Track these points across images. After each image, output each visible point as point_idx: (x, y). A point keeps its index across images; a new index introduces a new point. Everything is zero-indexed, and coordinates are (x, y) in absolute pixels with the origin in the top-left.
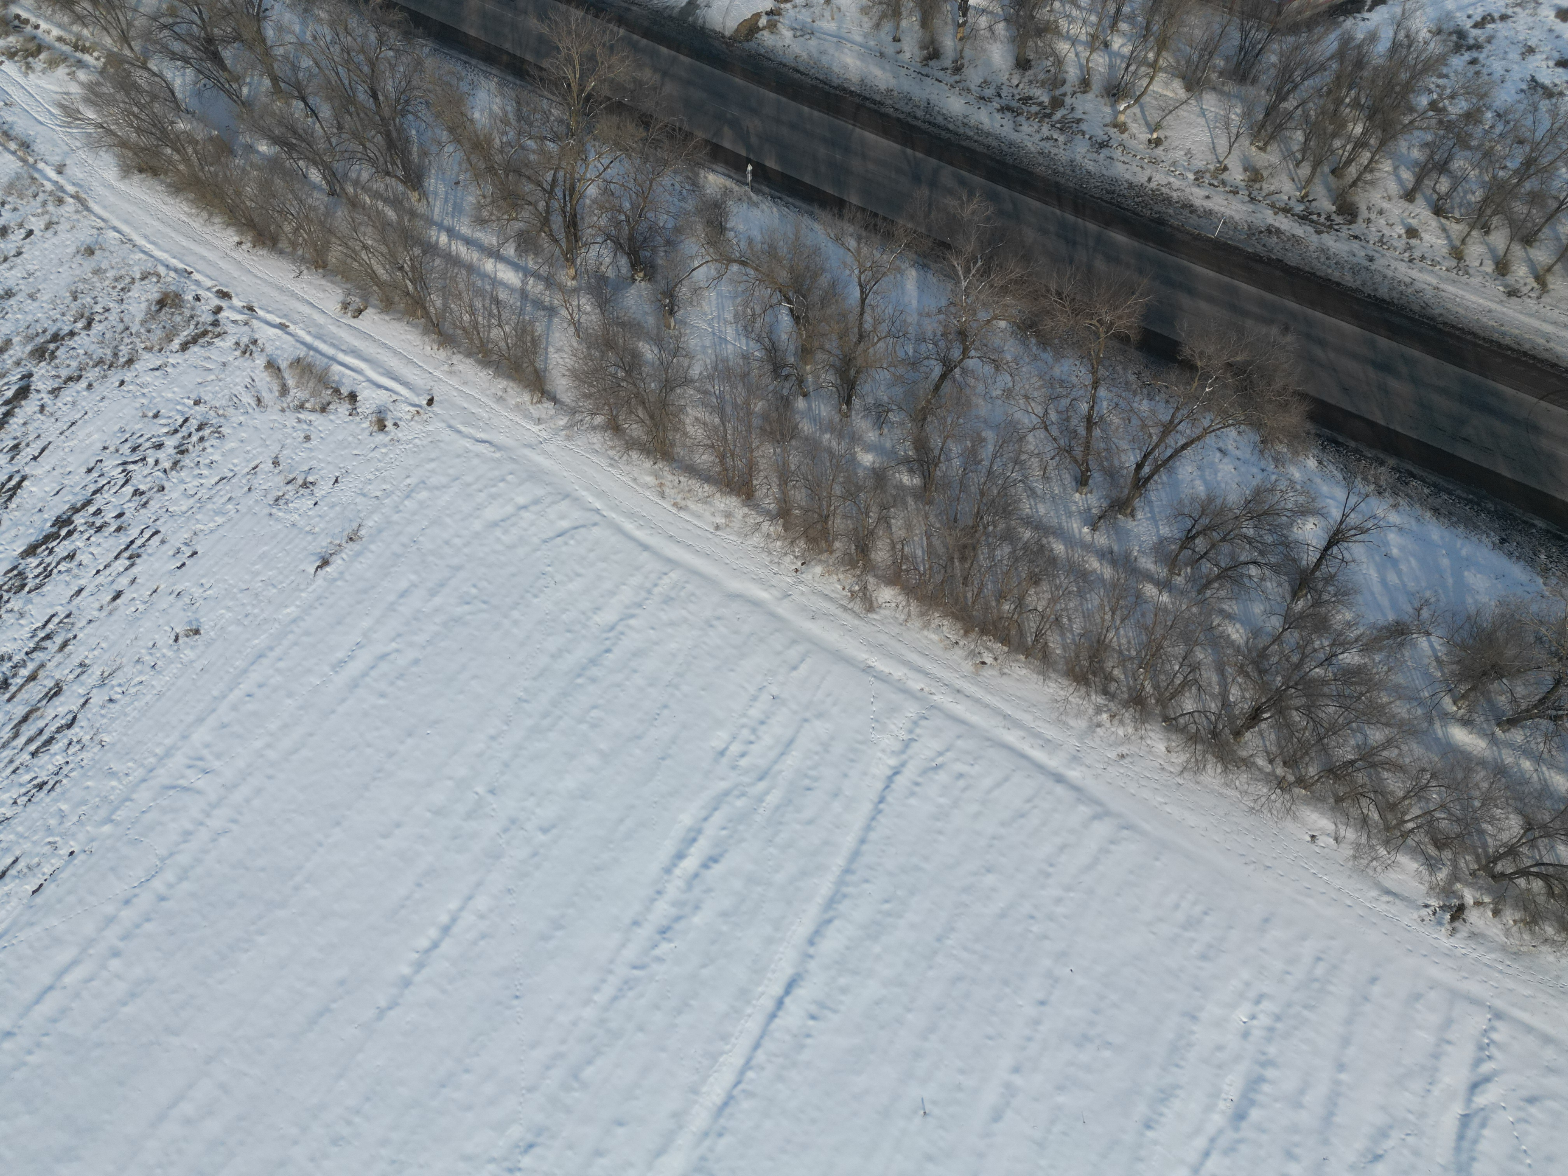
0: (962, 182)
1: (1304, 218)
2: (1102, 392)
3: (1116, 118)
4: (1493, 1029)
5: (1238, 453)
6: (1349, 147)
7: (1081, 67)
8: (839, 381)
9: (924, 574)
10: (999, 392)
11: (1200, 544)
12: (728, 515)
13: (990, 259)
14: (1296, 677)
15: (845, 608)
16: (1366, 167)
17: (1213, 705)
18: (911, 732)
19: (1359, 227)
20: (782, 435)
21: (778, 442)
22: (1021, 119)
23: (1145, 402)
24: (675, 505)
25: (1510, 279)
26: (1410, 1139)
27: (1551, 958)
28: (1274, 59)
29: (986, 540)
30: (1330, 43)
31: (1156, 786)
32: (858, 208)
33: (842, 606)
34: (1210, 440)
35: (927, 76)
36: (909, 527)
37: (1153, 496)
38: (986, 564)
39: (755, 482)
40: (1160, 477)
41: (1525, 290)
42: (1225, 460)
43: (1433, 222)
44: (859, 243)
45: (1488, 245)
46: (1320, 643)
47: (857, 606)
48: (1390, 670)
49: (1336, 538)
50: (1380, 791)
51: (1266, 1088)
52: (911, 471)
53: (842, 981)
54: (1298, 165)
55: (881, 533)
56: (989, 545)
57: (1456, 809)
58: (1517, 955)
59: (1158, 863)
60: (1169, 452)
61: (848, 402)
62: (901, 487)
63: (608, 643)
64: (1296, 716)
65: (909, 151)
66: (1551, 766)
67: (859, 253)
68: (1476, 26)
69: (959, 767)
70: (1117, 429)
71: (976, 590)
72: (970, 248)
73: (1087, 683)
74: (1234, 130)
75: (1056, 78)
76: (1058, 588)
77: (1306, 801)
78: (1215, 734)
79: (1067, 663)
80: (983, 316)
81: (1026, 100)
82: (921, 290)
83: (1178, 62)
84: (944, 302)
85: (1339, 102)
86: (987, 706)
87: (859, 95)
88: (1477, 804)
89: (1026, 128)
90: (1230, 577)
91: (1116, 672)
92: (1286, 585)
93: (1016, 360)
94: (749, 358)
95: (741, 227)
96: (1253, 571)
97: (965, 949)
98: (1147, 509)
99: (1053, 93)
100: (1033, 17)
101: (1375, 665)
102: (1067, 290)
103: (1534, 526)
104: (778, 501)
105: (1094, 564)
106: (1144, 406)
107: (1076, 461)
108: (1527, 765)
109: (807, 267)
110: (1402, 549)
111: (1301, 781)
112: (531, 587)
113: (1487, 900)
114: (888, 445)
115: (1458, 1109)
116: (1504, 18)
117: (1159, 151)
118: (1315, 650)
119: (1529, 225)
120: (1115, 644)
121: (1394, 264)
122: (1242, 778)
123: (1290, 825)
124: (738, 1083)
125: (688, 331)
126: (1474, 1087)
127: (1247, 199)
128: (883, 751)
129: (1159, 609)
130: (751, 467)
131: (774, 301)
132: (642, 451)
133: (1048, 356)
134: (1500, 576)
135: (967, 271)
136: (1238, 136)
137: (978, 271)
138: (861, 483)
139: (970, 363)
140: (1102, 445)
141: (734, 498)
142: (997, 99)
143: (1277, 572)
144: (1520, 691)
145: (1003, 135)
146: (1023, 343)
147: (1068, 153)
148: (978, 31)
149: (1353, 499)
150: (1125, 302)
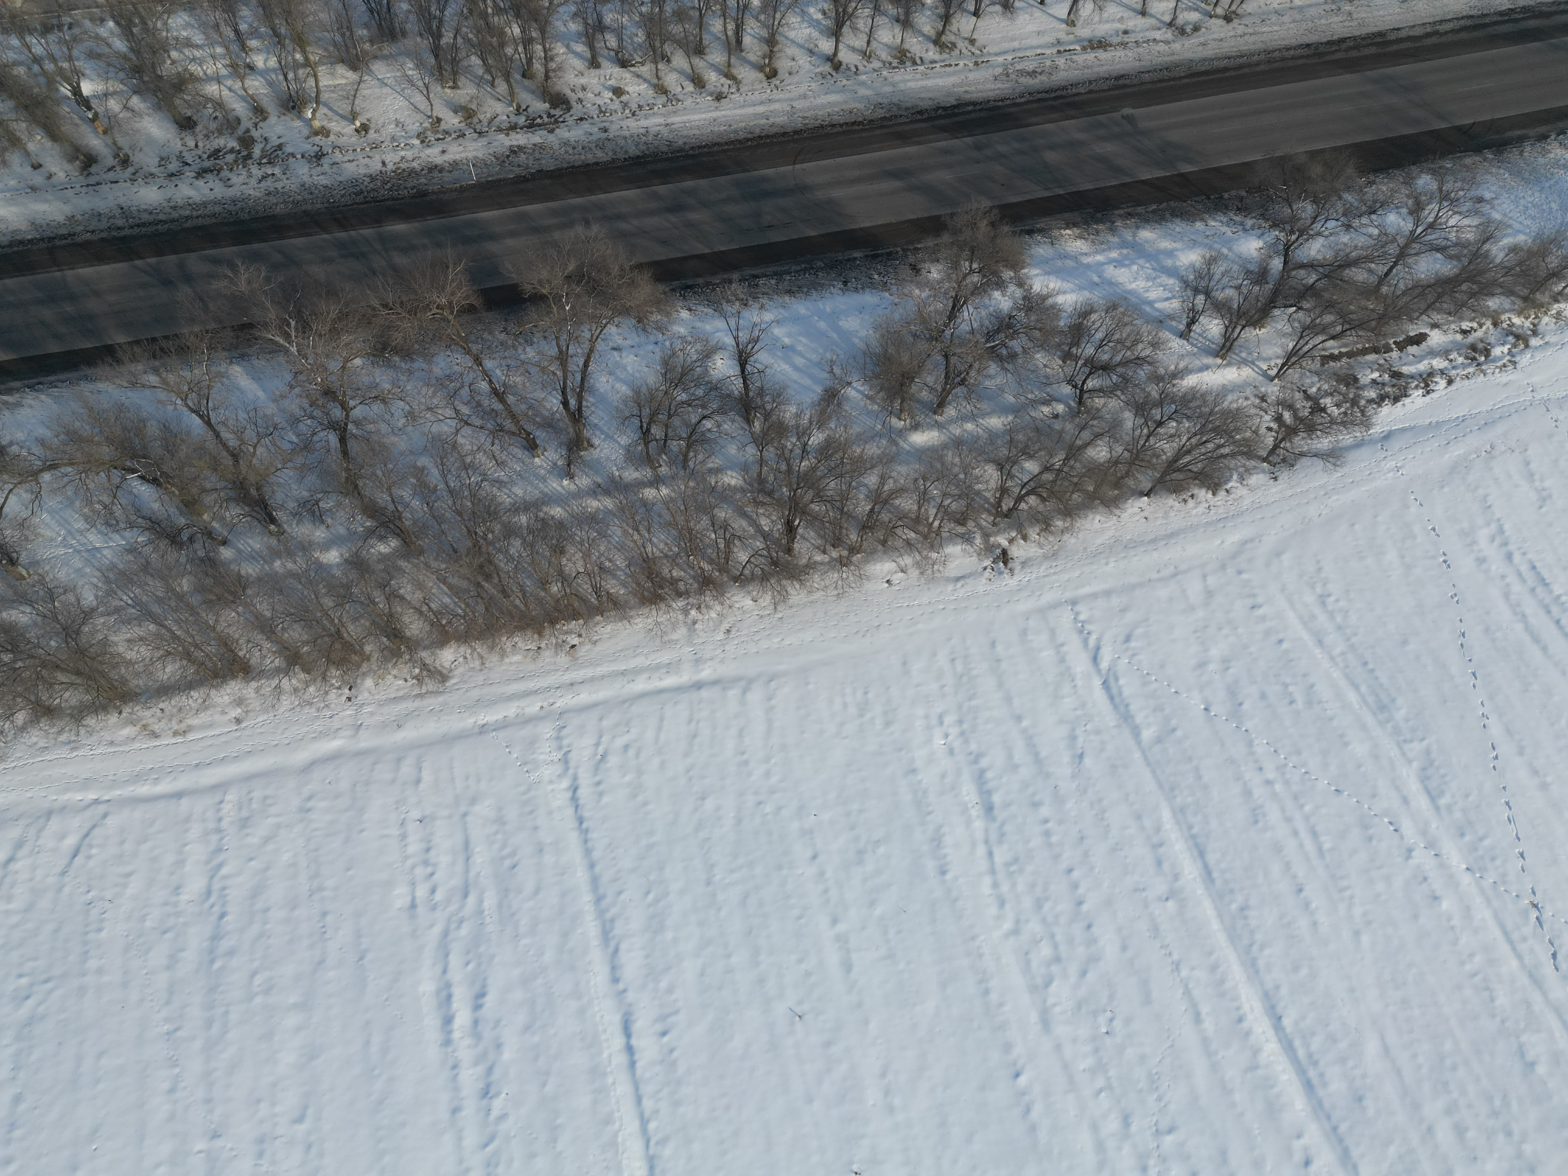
0: (216, 261)
1: (532, 125)
2: (488, 364)
3: (311, 126)
4: (1077, 614)
5: (629, 342)
6: (520, 49)
7: (243, 98)
8: (246, 508)
9: (466, 614)
10: (403, 421)
11: (657, 431)
12: (240, 702)
13: (298, 315)
14: (794, 480)
15: (420, 696)
16: (546, 58)
17: (758, 543)
18: (560, 748)
19: (577, 110)
20: (232, 593)
21: (233, 602)
22: (225, 173)
23: (528, 349)
24: (176, 734)
25: (710, 87)
26: (1088, 727)
27: (1073, 540)
28: (405, 6)
29: (495, 548)
31: (768, 633)
32: (130, 344)
33: (417, 696)
34: (600, 346)
35: (98, 184)
36: (420, 586)
37: (593, 419)
38: (510, 567)
39: (241, 654)
40: (587, 401)
41: (725, 89)
42: (624, 354)
43: (626, 74)
44: (159, 375)
45: (676, 70)
46: (790, 443)
47: (430, 685)
48: (846, 428)
49: (743, 359)
50: (902, 516)
51: (989, 775)
52: (382, 538)
53: (663, 985)
54: (493, 85)
55: (399, 609)
56: (499, 551)
57: (955, 491)
58: (1055, 555)
59: (811, 686)
60: (578, 377)
61: (273, 520)
62: (383, 558)
63: (216, 909)
64: (815, 507)
65: (138, 263)
66: (983, 416)
67: (167, 384)
69: (620, 742)
70: (524, 384)
71: (520, 595)
72: (272, 315)
73: (662, 599)
74: (420, 84)
75: (228, 120)
76: (581, 543)
77: (866, 561)
78: (775, 563)
79: (635, 595)
80: (334, 366)
81: (216, 154)
82: (257, 379)
83: (326, 50)
84: (289, 377)
85: (484, 15)
86: (603, 677)
87: (42, 239)
88: (962, 476)
89: (235, 179)
90: (696, 441)
91: (675, 574)
92: (737, 417)
93: (394, 383)
94: (136, 549)
95: (20, 436)
96: (708, 424)
97: (732, 871)
98: (598, 433)
99: (235, 135)
100: (161, 77)
101: (835, 430)
102: (390, 299)
103: (856, 259)
104: (279, 653)
105: (593, 504)
106: (530, 353)
107: (513, 434)
108: (969, 426)
109: (124, 429)
110: (789, 335)
111: (853, 550)
112: (87, 926)
113: (1014, 534)
114: (342, 531)
115: (1097, 682)
117: (372, 135)
118: (791, 451)
119: (692, 38)
120: (658, 554)
121: (624, 124)
122: (816, 579)
123: (869, 586)
124: (648, 1141)
125: (47, 568)
126: (1095, 659)
127: (476, 135)
128: (551, 782)
129: (667, 503)
130: (226, 643)
131: (116, 480)
132: (96, 712)
133: (419, 364)
134: (861, 310)
135: (287, 336)
136: (427, 87)
137: (296, 330)
138: (345, 581)
139: (358, 412)
140: (523, 407)
141: (233, 683)
142: (187, 168)
143: (725, 413)
144: (930, 380)
145: (219, 197)
146: (389, 367)
147: (293, 180)
148: (115, 116)
149: (732, 322)
150: (447, 279)
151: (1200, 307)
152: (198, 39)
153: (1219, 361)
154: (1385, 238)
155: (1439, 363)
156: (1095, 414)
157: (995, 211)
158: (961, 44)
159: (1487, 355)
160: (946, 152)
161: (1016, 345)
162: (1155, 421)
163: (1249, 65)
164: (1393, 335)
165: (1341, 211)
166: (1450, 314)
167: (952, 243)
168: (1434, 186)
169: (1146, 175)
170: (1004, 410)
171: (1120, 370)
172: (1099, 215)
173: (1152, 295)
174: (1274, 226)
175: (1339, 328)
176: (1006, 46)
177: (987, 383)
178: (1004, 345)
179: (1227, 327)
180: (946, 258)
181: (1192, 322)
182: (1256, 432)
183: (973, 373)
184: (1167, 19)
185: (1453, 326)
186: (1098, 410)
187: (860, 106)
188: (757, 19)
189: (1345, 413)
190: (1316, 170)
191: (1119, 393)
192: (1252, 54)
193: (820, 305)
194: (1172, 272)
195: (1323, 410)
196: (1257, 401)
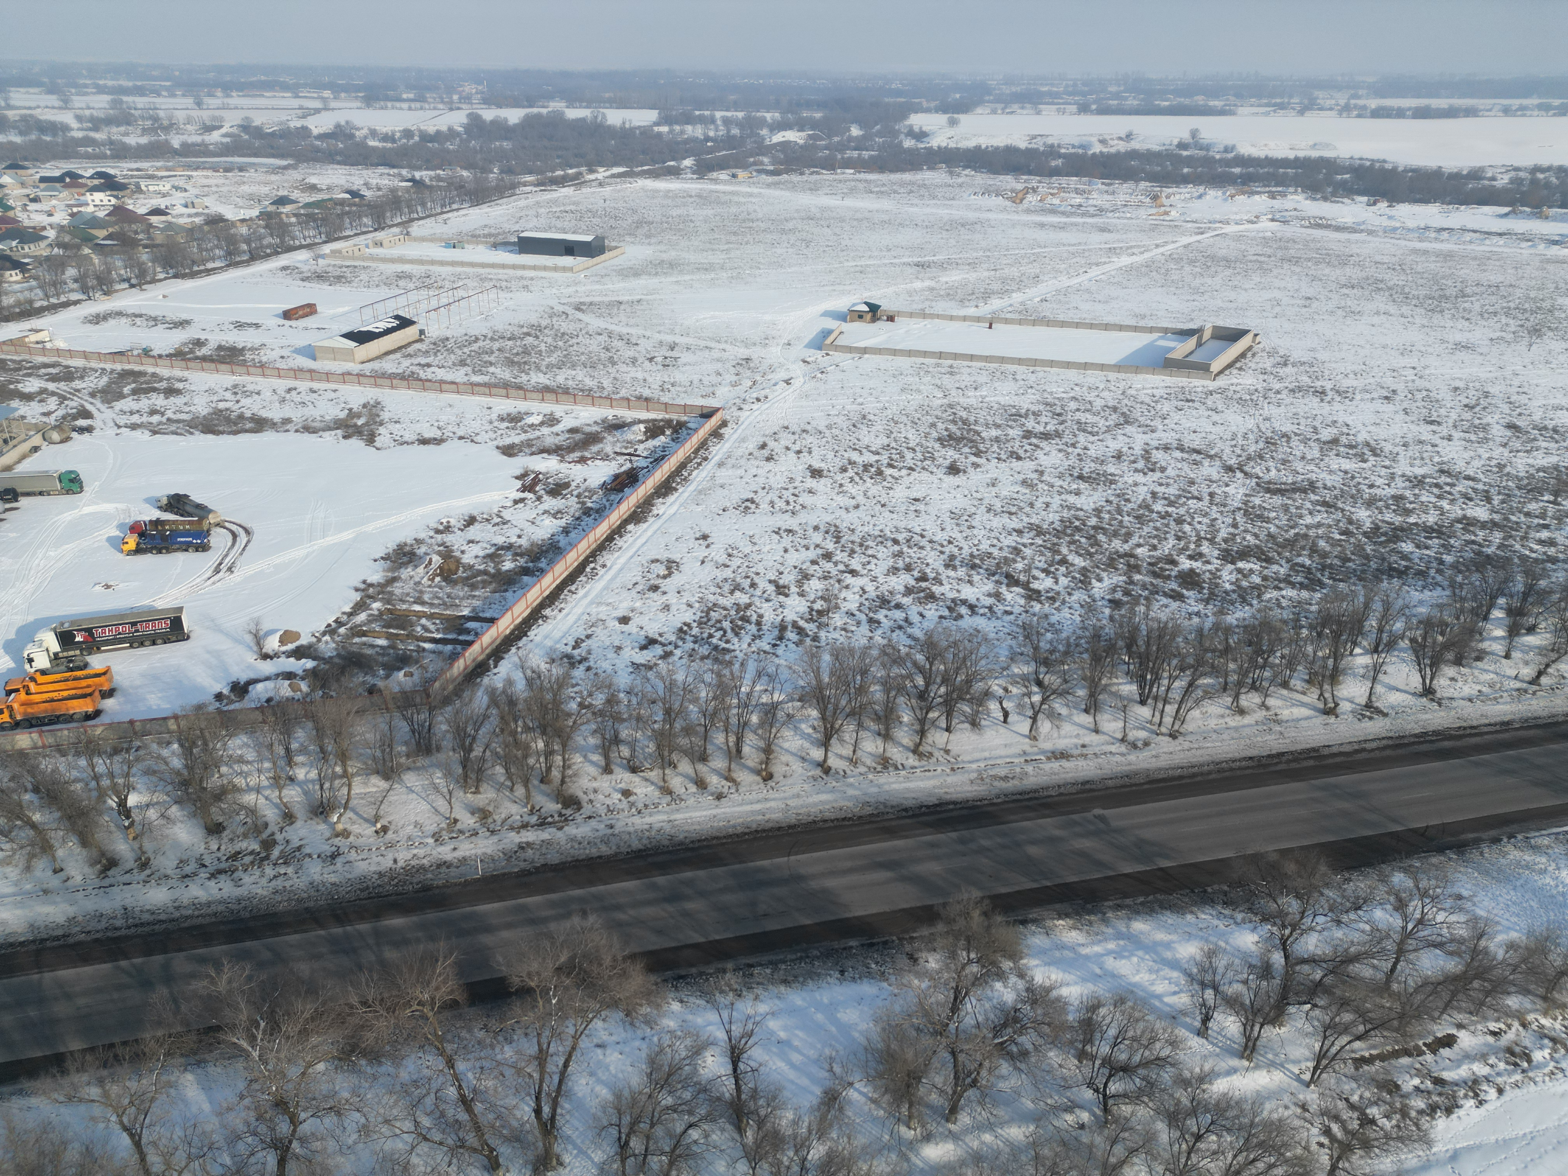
0: (203, 960)
1: (543, 824)
2: (461, 1066)
3: (334, 829)
5: (614, 1038)
6: (542, 759)
7: (276, 806)
10: (355, 1136)
11: (637, 1145)
13: (271, 1015)
16: (564, 766)
19: (587, 810)
22: (239, 874)
23: (506, 1048)
25: (711, 788)
28: (444, 727)
30: (480, 700)
32: (84, 1051)
34: (584, 1043)
35: (111, 886)
37: (567, 1131)
40: (562, 1108)
41: (725, 790)
42: (608, 1052)
43: (635, 779)
44: (102, 1087)
45: (681, 774)
46: (788, 1158)
48: (849, 1138)
49: (735, 1055)
54: (512, 790)
60: (556, 1079)
65: (123, 963)
66: (1002, 1124)
67: (108, 1097)
68: (574, 648)
70: (495, 1089)
72: (243, 1016)
74: (445, 790)
75: (256, 825)
80: (294, 1072)
81: (235, 856)
82: (206, 1089)
83: (365, 763)
84: (241, 1085)
85: (514, 733)
87: (34, 941)
89: (247, 879)
90: (680, 1156)
92: (727, 1126)
93: (354, 1092)
96: (694, 1134)
98: (570, 1147)
99: (260, 838)
100: (205, 789)
101: (836, 1142)
102: (371, 995)
103: (852, 947)
106: (508, 1053)
107: (475, 1150)
108: (987, 1137)
109: (42, 1154)
110: (785, 1028)
116: (588, 637)
117: (390, 835)
118: (788, 1168)
119: (697, 748)
121: (629, 821)
127: (489, 834)
133: (387, 1067)
134: (860, 1000)
135: (252, 1039)
136: (450, 793)
137: (264, 1031)
139: (305, 1128)
140: (491, 1116)
142: (203, 869)
143: (713, 1121)
144: (939, 1080)
145: (225, 897)
146: (353, 1071)
147: (303, 878)
148: (150, 824)
149: (725, 1014)
150: (434, 972)
151: (1211, 1002)
152: (251, 755)
153: (1246, 1063)
154: (1378, 935)
155: (1480, 1069)
156: (1125, 1125)
157: (986, 902)
158: (937, 754)
159: (1529, 1060)
160: (932, 845)
161: (1026, 1040)
162: (1192, 1134)
163: (1202, 774)
164: (1421, 1037)
165: (1326, 906)
166: (1471, 1013)
167: (947, 933)
168: (1410, 883)
169: (1128, 868)
170: (1024, 1118)
171: (1142, 1072)
172: (1089, 906)
173: (1160, 988)
174: (1265, 919)
175: (1361, 1028)
176: (977, 755)
177: (1002, 1085)
178: (1013, 1041)
179: (1244, 1025)
180: (943, 948)
181: (1206, 1019)
182: (1306, 1148)
183: (984, 1073)
184: (1119, 736)
185: (1479, 1027)
186: (1127, 1120)
187: (850, 804)
188: (755, 733)
189: (1398, 1126)
190: (1290, 867)
191: (1146, 1099)
192: (1202, 765)
193: (817, 995)
194: (1174, 964)
195: (1373, 1122)
196: (1299, 1111)
